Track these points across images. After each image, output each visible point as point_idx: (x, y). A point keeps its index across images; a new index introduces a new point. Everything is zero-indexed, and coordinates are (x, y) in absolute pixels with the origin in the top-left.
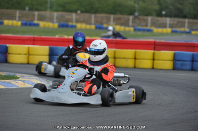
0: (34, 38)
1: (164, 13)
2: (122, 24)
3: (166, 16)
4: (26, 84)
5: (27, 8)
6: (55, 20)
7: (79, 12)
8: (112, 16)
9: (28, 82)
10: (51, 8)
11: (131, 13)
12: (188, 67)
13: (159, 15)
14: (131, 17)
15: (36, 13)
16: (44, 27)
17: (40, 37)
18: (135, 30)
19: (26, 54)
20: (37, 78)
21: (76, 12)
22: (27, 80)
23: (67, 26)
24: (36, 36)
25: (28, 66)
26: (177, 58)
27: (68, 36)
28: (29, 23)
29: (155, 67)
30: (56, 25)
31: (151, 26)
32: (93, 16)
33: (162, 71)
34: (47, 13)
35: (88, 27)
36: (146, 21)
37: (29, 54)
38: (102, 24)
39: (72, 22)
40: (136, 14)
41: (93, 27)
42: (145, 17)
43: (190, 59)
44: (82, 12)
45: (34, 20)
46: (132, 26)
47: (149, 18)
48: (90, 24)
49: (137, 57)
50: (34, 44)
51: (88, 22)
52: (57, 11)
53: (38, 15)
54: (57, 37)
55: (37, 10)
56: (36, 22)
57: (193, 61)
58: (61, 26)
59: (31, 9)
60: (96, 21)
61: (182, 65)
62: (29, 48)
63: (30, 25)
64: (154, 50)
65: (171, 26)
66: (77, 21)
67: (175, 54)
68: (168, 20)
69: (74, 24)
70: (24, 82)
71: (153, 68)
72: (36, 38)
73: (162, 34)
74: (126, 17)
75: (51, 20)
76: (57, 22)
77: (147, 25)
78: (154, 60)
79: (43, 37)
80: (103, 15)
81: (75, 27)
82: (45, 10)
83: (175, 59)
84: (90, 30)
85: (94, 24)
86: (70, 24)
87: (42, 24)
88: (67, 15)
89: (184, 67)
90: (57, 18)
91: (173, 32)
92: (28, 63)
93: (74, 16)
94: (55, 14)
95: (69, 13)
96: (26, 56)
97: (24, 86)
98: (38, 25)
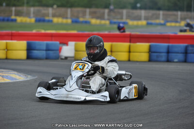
0: (12, 33)
1: (138, 5)
2: (97, 18)
3: (141, 8)
4: (5, 79)
5: (4, 4)
6: (32, 15)
7: (55, 6)
8: (88, 10)
9: (7, 77)
10: (28, 3)
11: (107, 6)
12: (164, 58)
13: (134, 7)
14: (106, 11)
15: (14, 9)
16: (22, 23)
17: (17, 32)
18: (111, 23)
19: (4, 50)
20: (16, 73)
21: (52, 6)
22: (6, 74)
23: (44, 21)
24: (14, 32)
25: (6, 61)
26: (153, 50)
27: (45, 30)
28: (6, 18)
29: (131, 59)
30: (33, 20)
31: (127, 19)
32: (69, 10)
33: (138, 63)
34: (24, 9)
35: (65, 21)
36: (121, 14)
37: (7, 49)
38: (78, 17)
39: (48, 16)
40: (112, 7)
41: (69, 21)
42: (120, 11)
43: (165, 50)
44: (58, 6)
45: (11, 15)
46: (108, 19)
47: (125, 11)
48: (67, 18)
49: (113, 50)
50: (12, 40)
51: (64, 16)
52: (33, 6)
53: (15, 10)
54: (34, 31)
55: (14, 5)
56: (13, 17)
57: (168, 52)
58: (38, 21)
59: (8, 5)
60: (72, 16)
61: (157, 56)
62: (7, 43)
63: (8, 20)
64: (130, 42)
65: (146, 18)
66: (54, 16)
67: (150, 47)
68: (143, 13)
69: (51, 18)
70: (3, 77)
71: (129, 60)
72: (14, 33)
73: (137, 27)
74: (101, 10)
75: (28, 15)
76: (34, 17)
77: (122, 18)
78: (130, 52)
79: (20, 32)
80: (79, 9)
81: (51, 21)
82: (22, 5)
83: (151, 51)
84: (67, 24)
85: (71, 18)
86: (47, 18)
87: (19, 19)
88: (44, 10)
89: (160, 59)
90: (34, 13)
91: (148, 24)
92: (7, 59)
93: (50, 10)
94: (32, 9)
95: (45, 8)
96: (5, 52)
97: (3, 81)
98: (15, 20)
